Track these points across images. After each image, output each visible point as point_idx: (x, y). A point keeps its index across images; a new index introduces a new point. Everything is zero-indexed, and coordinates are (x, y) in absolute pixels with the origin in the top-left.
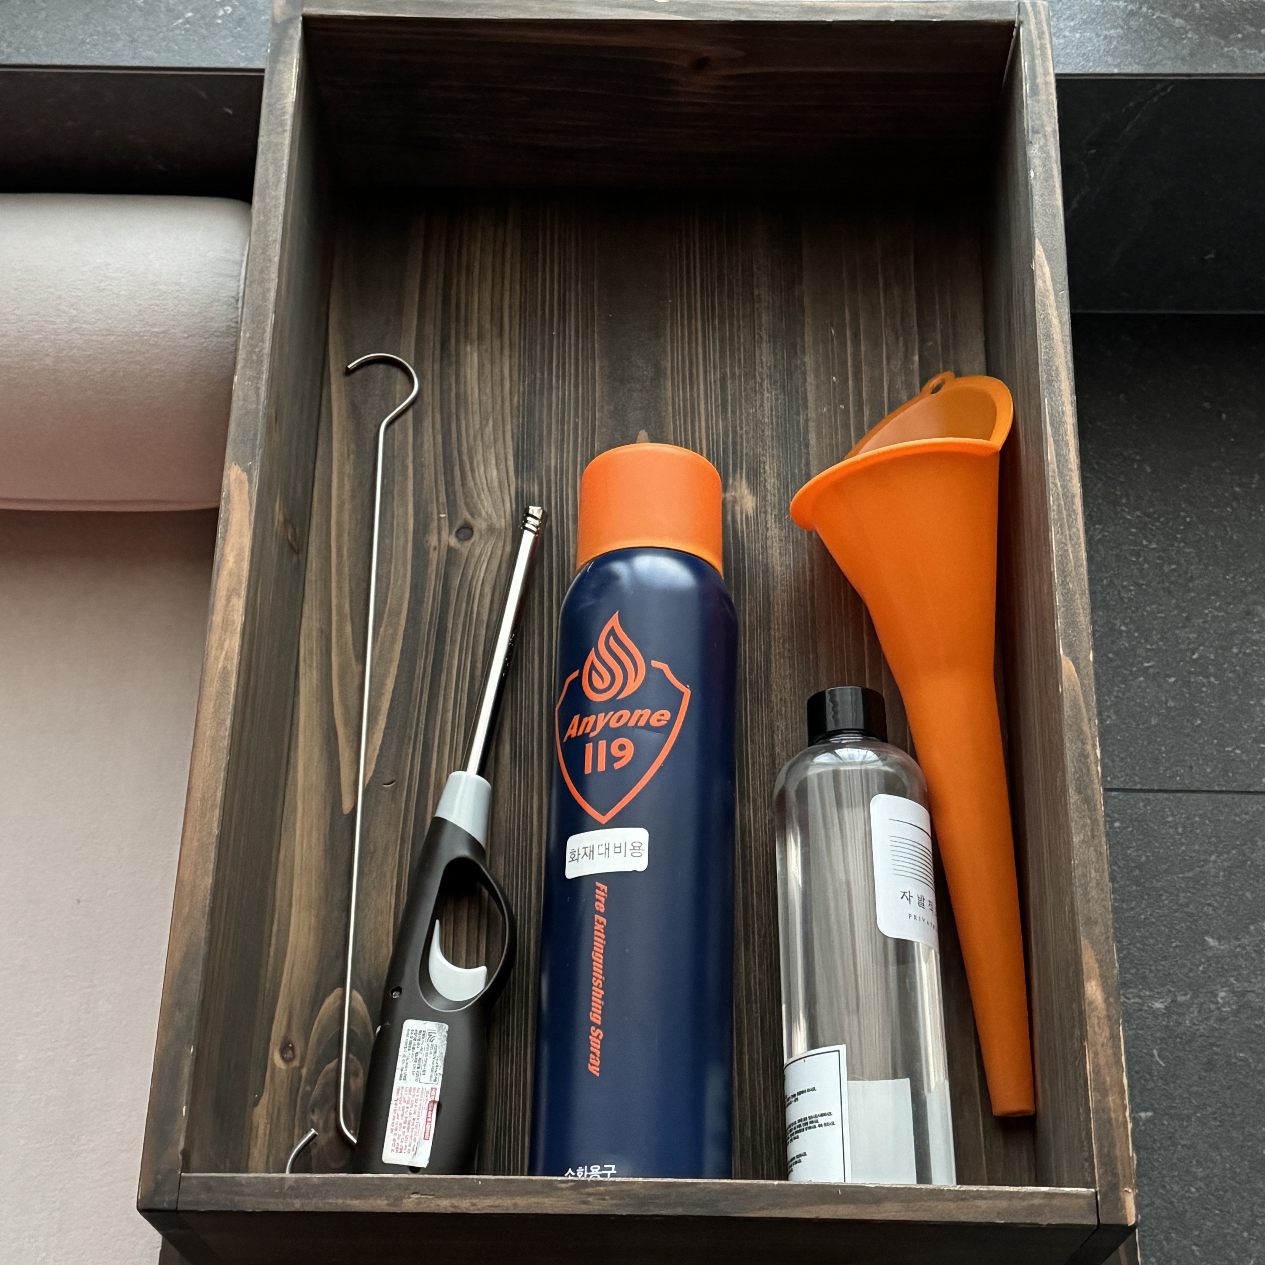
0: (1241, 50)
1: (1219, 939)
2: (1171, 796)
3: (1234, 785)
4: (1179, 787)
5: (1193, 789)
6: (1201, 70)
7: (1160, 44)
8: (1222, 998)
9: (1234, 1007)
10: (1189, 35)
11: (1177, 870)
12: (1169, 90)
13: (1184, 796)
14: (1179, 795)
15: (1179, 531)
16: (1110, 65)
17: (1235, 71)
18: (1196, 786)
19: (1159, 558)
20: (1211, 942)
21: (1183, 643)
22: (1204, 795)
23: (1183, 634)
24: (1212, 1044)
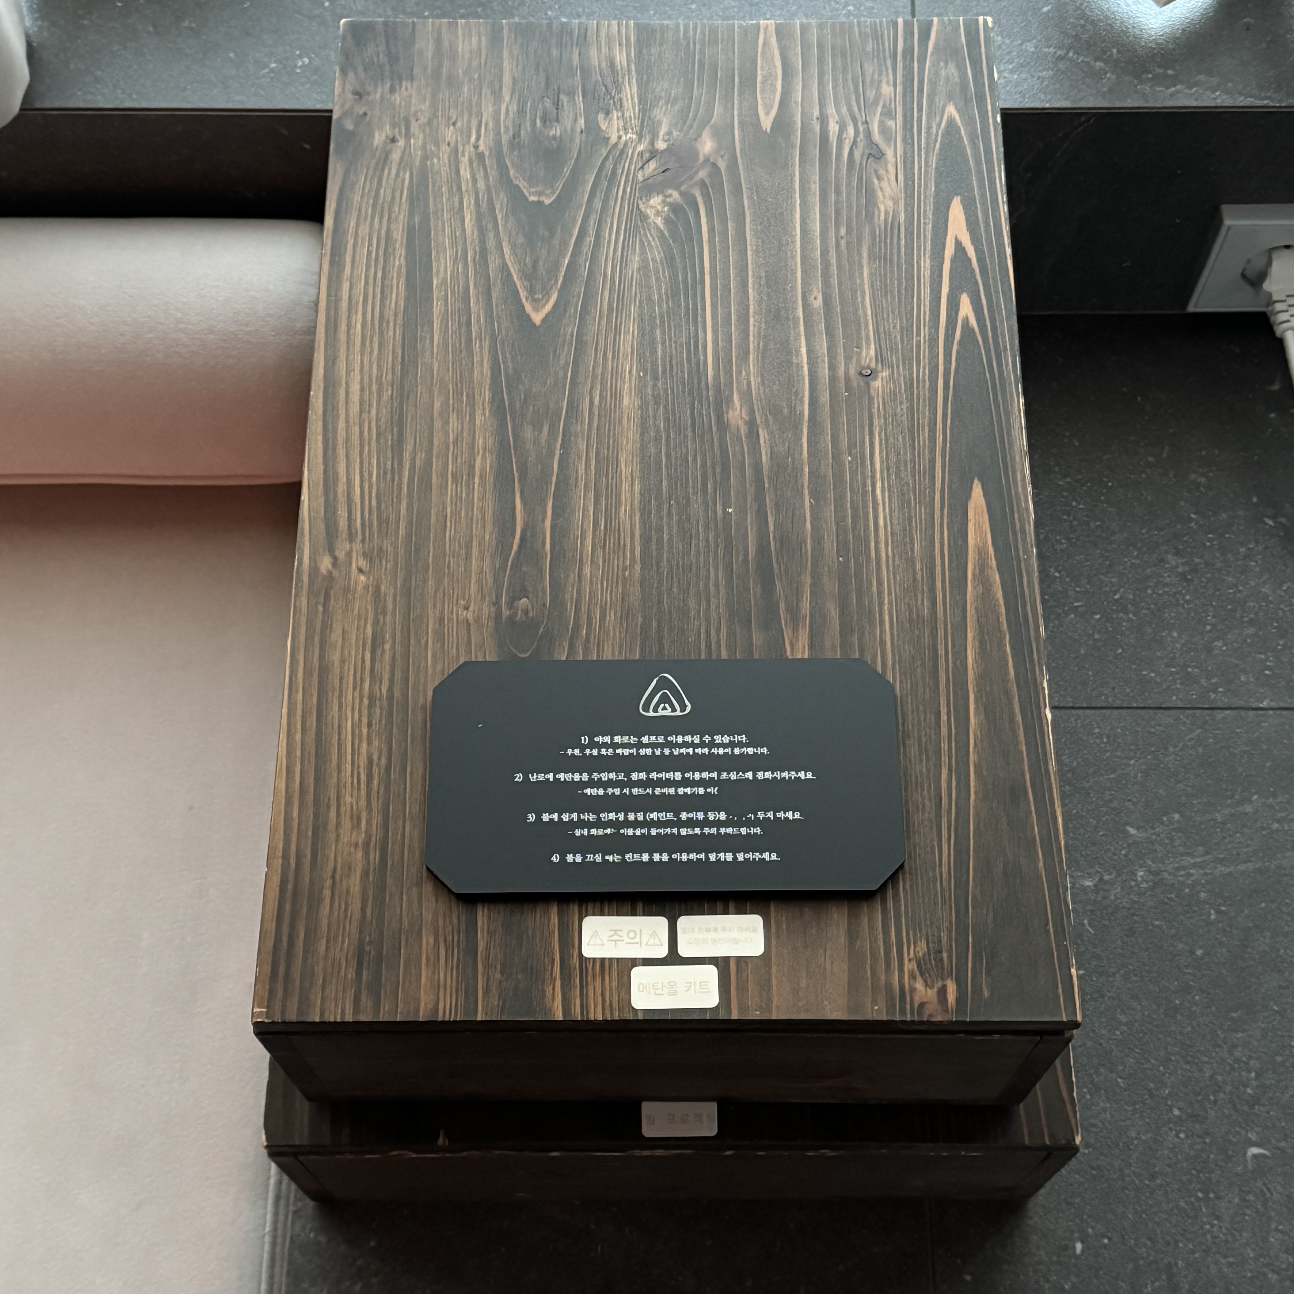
0: (1151, 87)
1: (1138, 829)
2: (1097, 712)
3: (1150, 702)
4: (1104, 705)
5: (1115, 705)
6: (1118, 104)
7: (1083, 83)
8: (1142, 877)
9: (1150, 884)
10: (1108, 75)
11: (1103, 772)
12: (1092, 121)
13: (1108, 712)
14: (1104, 711)
15: (1103, 494)
16: (1043, 101)
17: (1146, 105)
18: (1118, 703)
19: (1087, 516)
20: (1132, 831)
21: (1106, 586)
22: (1125, 711)
23: (1106, 579)
24: (1133, 915)
